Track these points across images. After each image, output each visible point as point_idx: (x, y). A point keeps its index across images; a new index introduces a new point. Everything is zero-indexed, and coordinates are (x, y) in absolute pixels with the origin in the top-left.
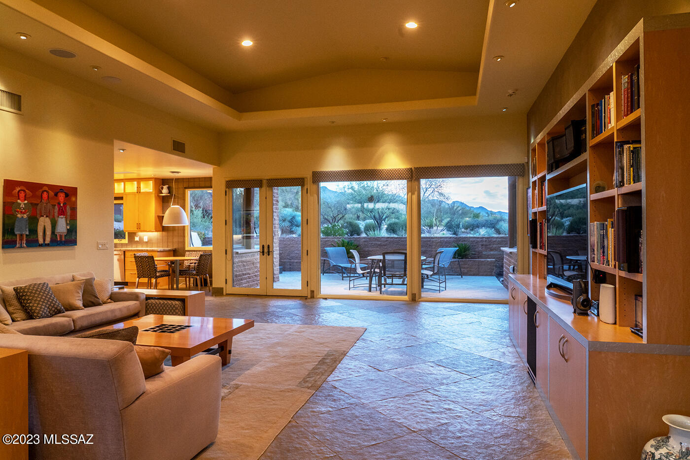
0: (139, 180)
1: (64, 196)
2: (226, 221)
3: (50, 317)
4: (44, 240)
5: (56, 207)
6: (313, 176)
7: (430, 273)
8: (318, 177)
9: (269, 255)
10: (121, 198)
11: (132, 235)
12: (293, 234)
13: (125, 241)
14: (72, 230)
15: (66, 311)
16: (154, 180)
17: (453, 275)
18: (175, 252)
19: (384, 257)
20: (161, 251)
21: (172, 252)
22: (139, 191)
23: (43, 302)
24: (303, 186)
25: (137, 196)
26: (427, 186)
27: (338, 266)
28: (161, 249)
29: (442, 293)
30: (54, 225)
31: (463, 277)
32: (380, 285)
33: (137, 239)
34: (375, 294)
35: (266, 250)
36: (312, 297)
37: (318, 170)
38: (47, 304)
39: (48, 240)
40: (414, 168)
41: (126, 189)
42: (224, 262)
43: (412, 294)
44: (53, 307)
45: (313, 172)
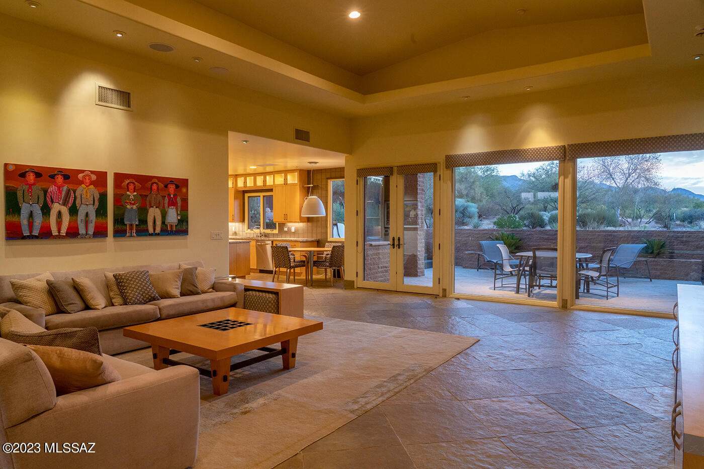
0: (286, 172)
1: (175, 187)
2: (357, 211)
3: (144, 304)
4: (154, 229)
5: (166, 198)
6: (446, 160)
7: (595, 274)
8: (452, 162)
9: (399, 248)
10: (271, 190)
11: (282, 225)
12: (466, 225)
13: (276, 231)
14: (184, 220)
15: (161, 299)
16: (298, 171)
17: (637, 277)
18: (319, 243)
19: (534, 253)
20: (303, 242)
21: (316, 243)
22: (286, 183)
23: (138, 289)
24: (435, 171)
25: (284, 187)
26: (630, 171)
27: (491, 261)
28: (305, 239)
29: (611, 301)
30: (164, 216)
31: (653, 280)
32: (531, 286)
33: (286, 229)
34: (523, 297)
35: (396, 243)
36: (444, 296)
37: (451, 154)
38: (141, 291)
39: (158, 230)
40: (568, 145)
41: (275, 182)
42: (356, 254)
43: (563, 300)
44: (147, 294)
45: (446, 156)
